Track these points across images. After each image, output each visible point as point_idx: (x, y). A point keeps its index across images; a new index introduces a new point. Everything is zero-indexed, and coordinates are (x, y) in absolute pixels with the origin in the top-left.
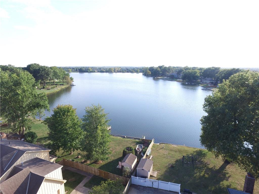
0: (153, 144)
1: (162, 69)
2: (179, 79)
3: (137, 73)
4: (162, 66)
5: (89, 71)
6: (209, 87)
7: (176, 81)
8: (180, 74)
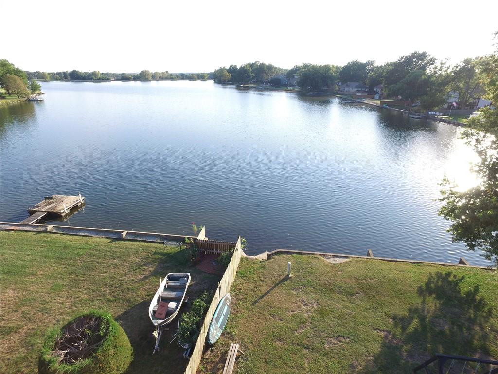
0: (242, 259)
1: (256, 69)
2: (292, 86)
3: (201, 80)
4: (255, 63)
5: (94, 78)
6: (358, 98)
7: (285, 90)
8: (293, 77)
